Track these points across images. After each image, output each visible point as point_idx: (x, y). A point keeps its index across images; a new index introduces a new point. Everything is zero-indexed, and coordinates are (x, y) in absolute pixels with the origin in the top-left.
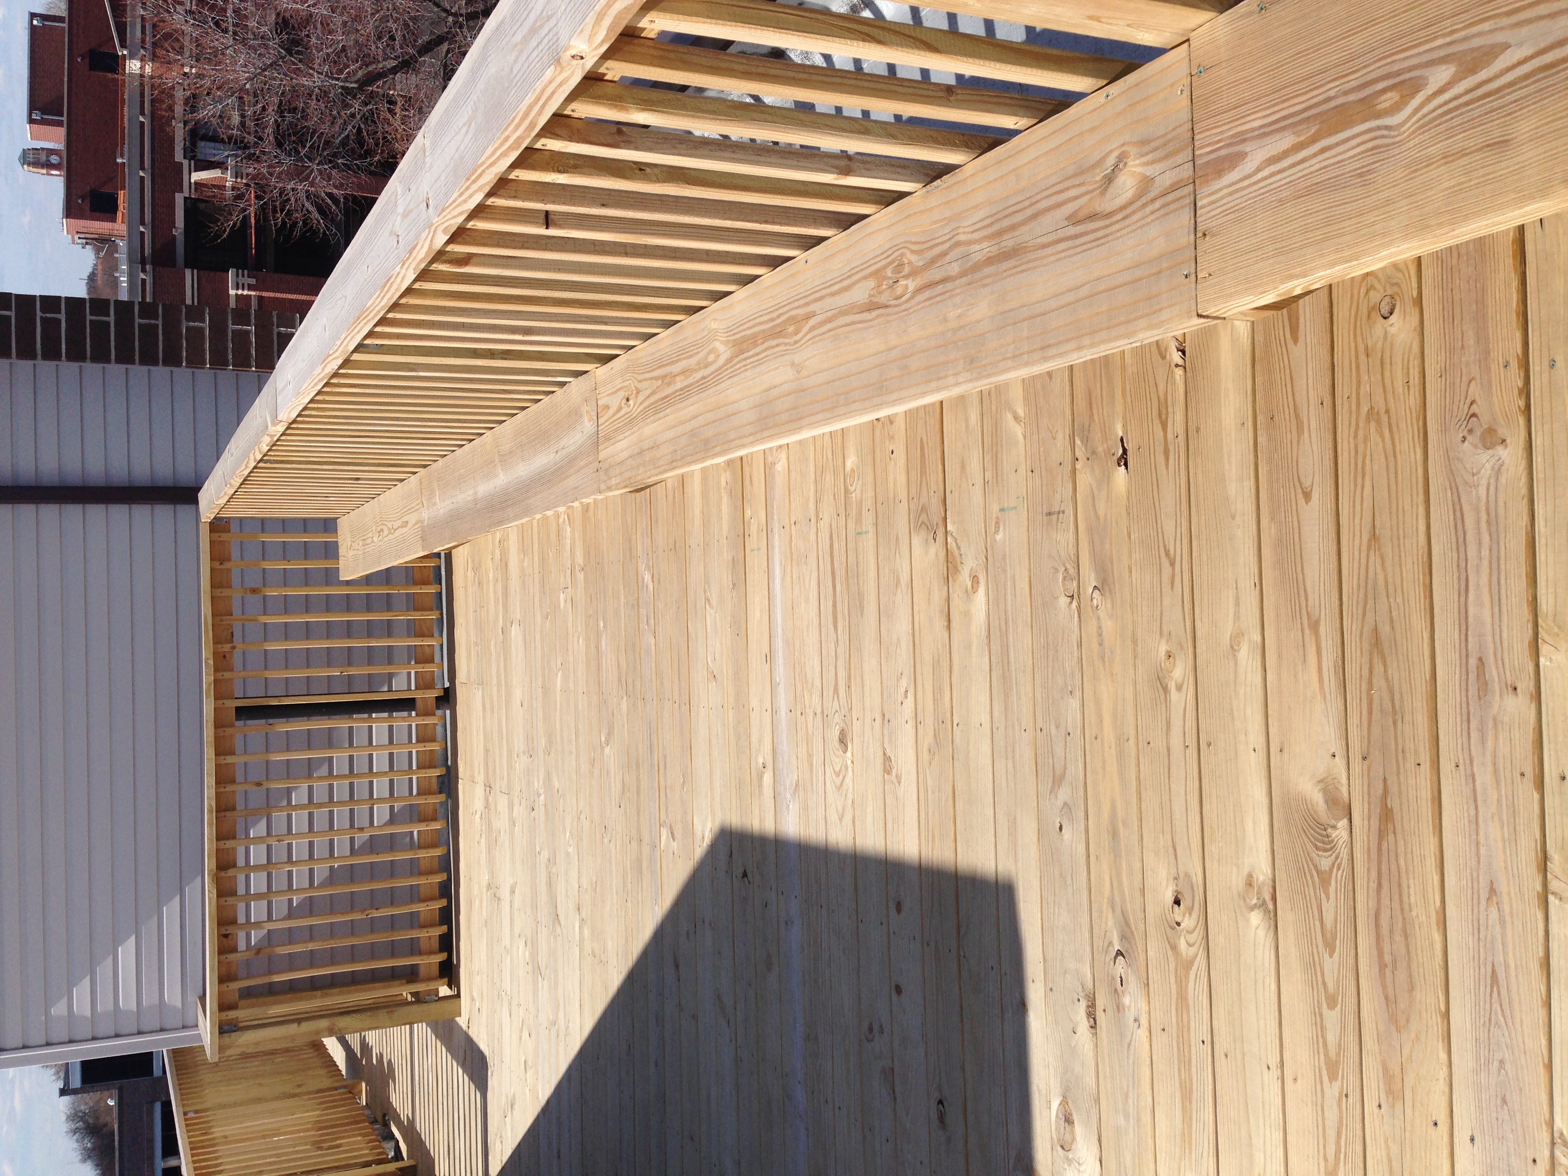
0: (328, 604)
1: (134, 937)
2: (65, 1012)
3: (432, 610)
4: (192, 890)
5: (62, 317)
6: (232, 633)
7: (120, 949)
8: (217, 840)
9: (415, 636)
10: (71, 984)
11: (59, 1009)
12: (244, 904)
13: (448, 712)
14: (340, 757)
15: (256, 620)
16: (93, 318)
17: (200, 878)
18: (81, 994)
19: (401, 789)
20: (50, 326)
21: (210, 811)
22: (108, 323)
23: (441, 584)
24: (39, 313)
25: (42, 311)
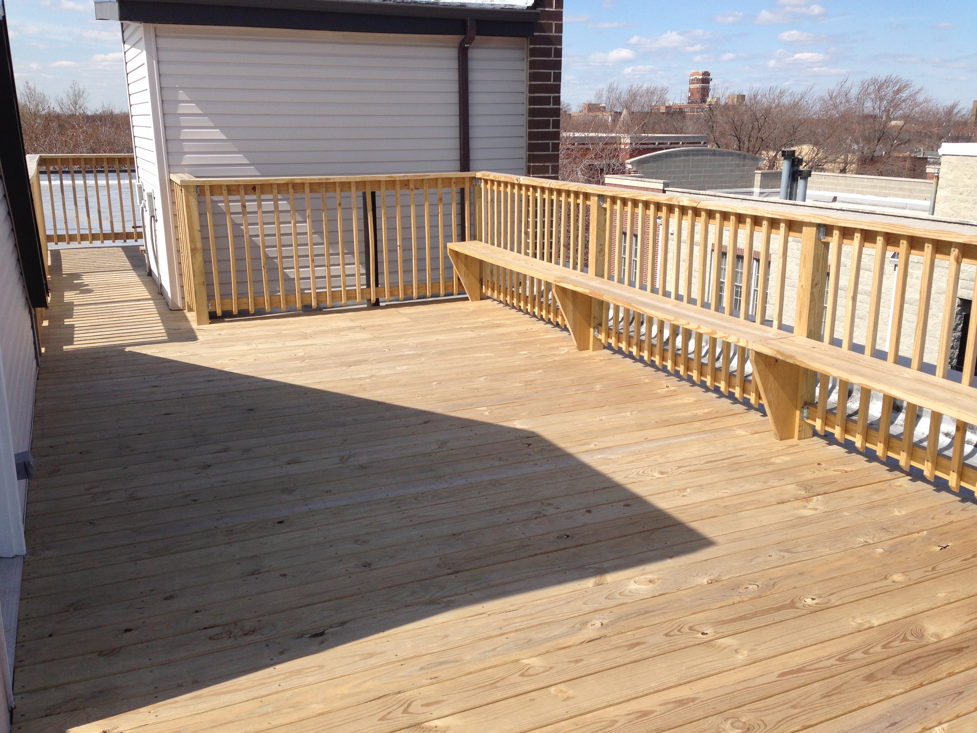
0: (434, 237)
1: (225, 138)
2: (180, 99)
3: (405, 295)
4: (252, 170)
5: (551, 106)
6: (418, 189)
7: (218, 130)
8: (310, 183)
9: (404, 286)
10: (198, 102)
11: (182, 95)
12: (240, 199)
13: (365, 306)
14: (323, 248)
15: (426, 200)
16: (551, 121)
17: (259, 174)
18: (193, 108)
19: (304, 284)
20: (546, 101)
21: (327, 179)
22: (549, 128)
23: (417, 299)
24: (552, 95)
25: (554, 97)
